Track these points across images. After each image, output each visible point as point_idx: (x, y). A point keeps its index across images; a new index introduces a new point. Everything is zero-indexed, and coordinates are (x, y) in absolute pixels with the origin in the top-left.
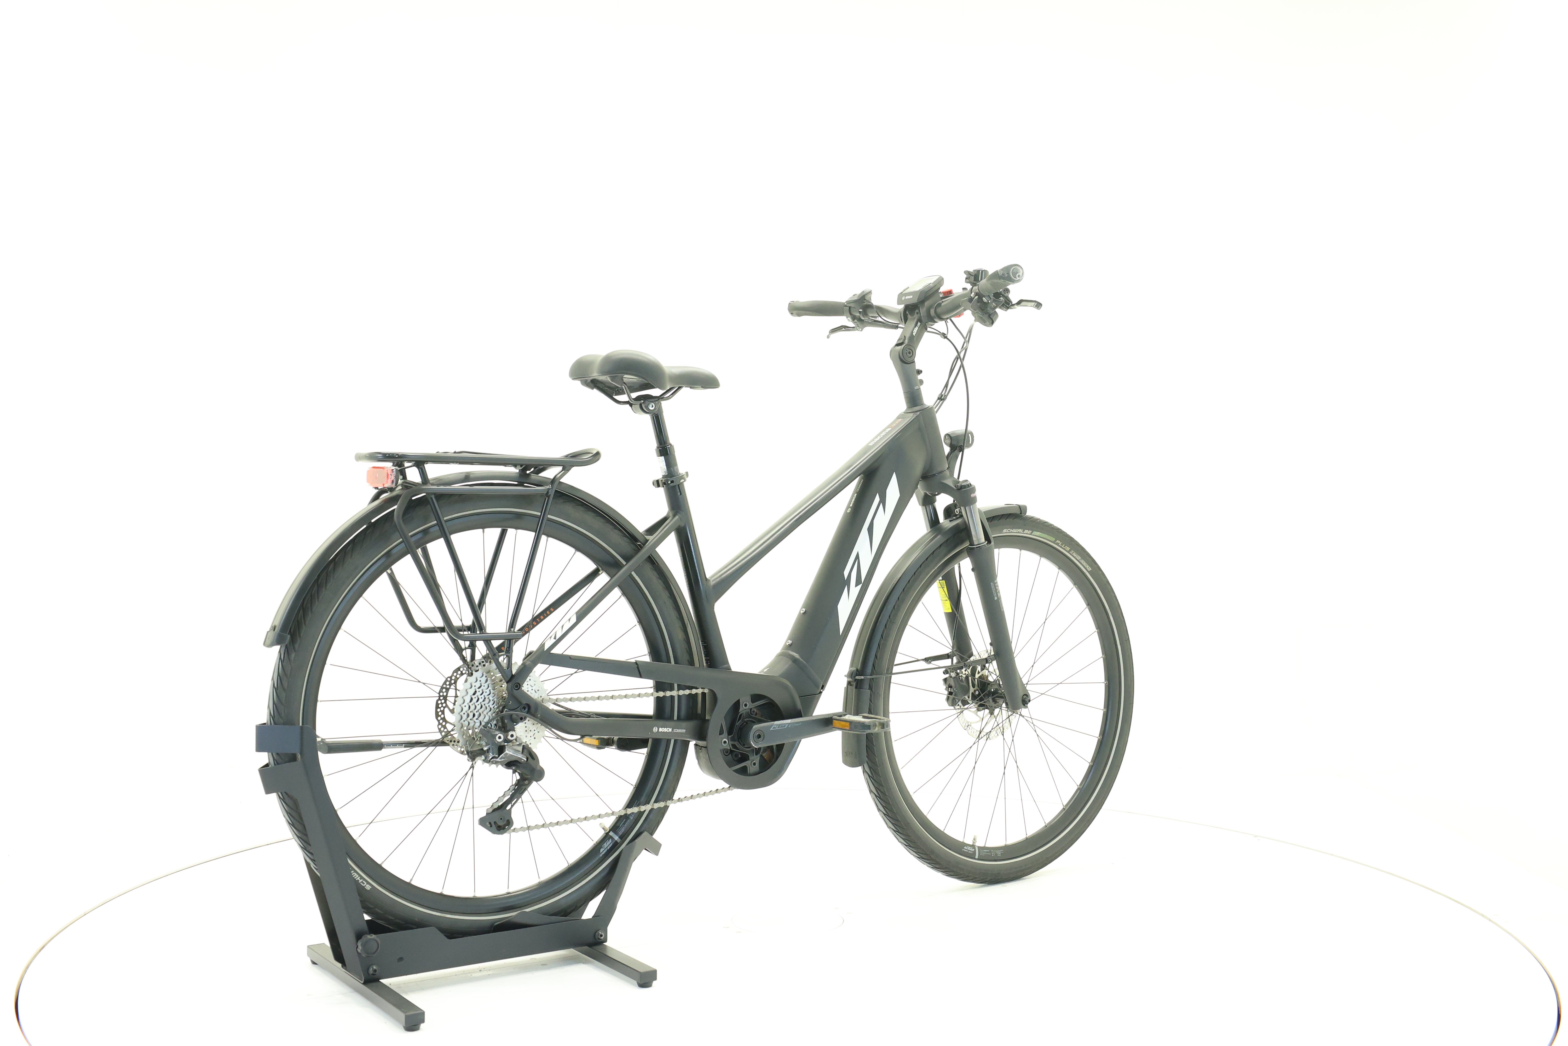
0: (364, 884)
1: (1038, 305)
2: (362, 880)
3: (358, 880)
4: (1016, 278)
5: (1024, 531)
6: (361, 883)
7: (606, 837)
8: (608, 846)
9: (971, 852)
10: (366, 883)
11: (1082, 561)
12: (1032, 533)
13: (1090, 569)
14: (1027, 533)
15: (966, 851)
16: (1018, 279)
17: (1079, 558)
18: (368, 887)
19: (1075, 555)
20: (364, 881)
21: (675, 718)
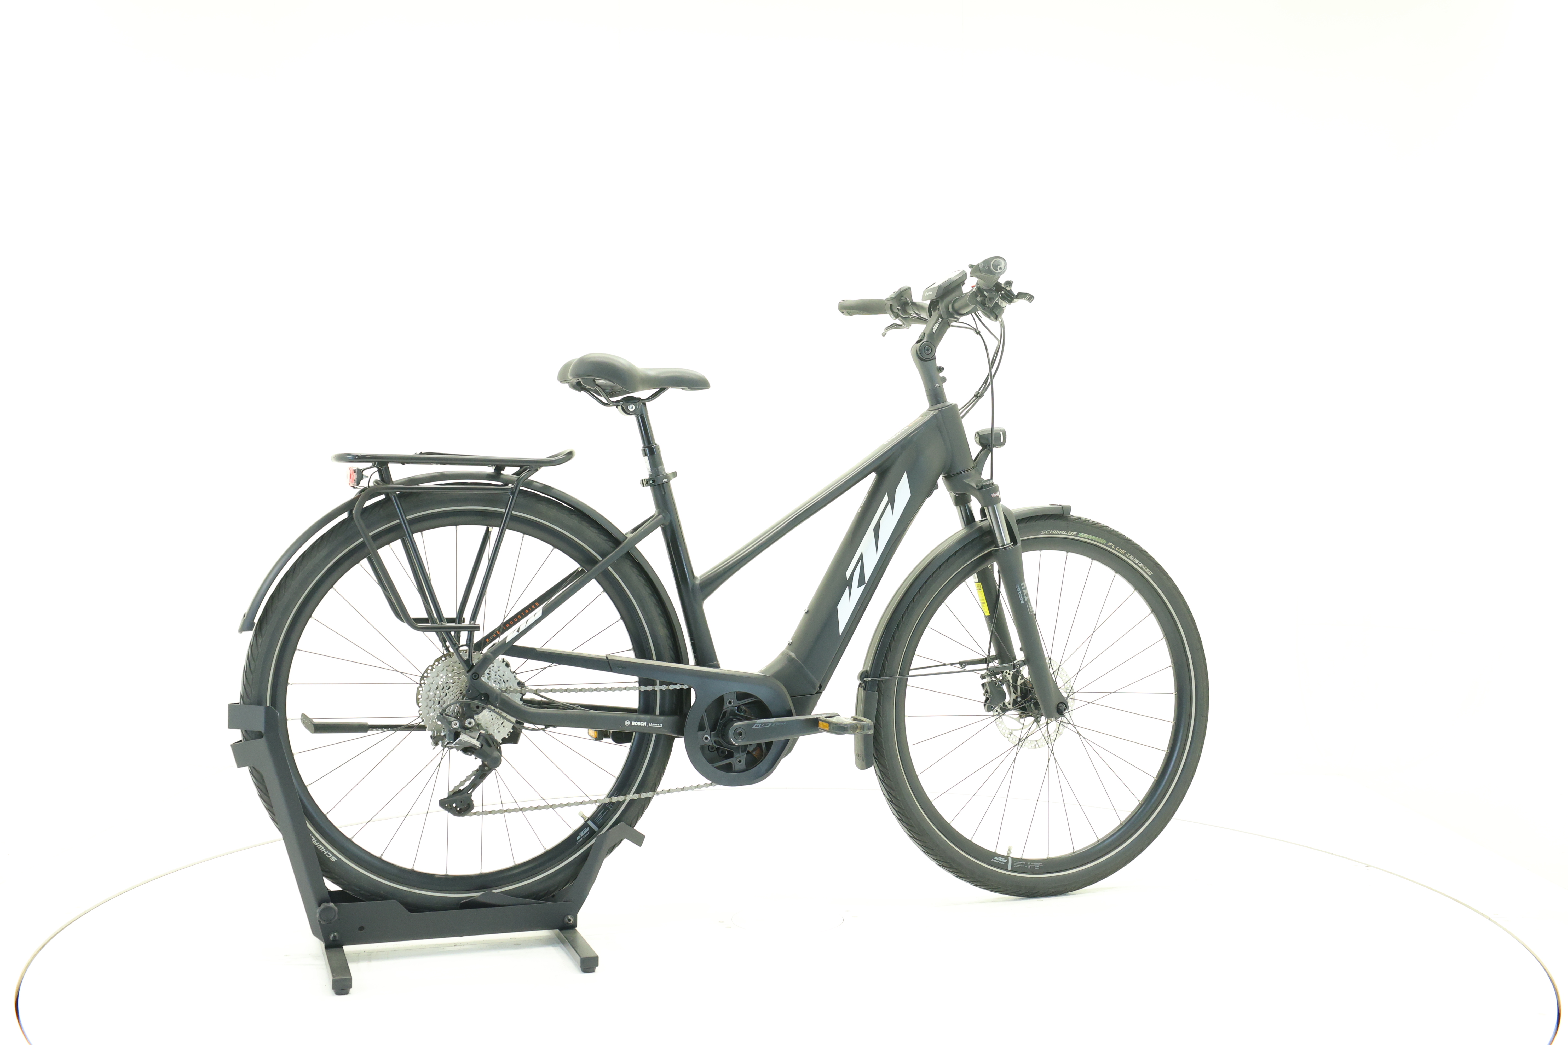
0: (329, 855)
1: (1031, 298)
2: (327, 852)
3: (323, 852)
4: (997, 270)
5: (1067, 532)
6: (326, 855)
7: (585, 825)
8: (586, 834)
9: (1002, 863)
10: (331, 855)
11: (1142, 565)
12: (1078, 534)
13: (1151, 573)
14: (1071, 535)
15: (997, 861)
16: (999, 271)
17: (1137, 561)
18: (333, 859)
19: (1132, 558)
20: (329, 853)
21: (658, 713)
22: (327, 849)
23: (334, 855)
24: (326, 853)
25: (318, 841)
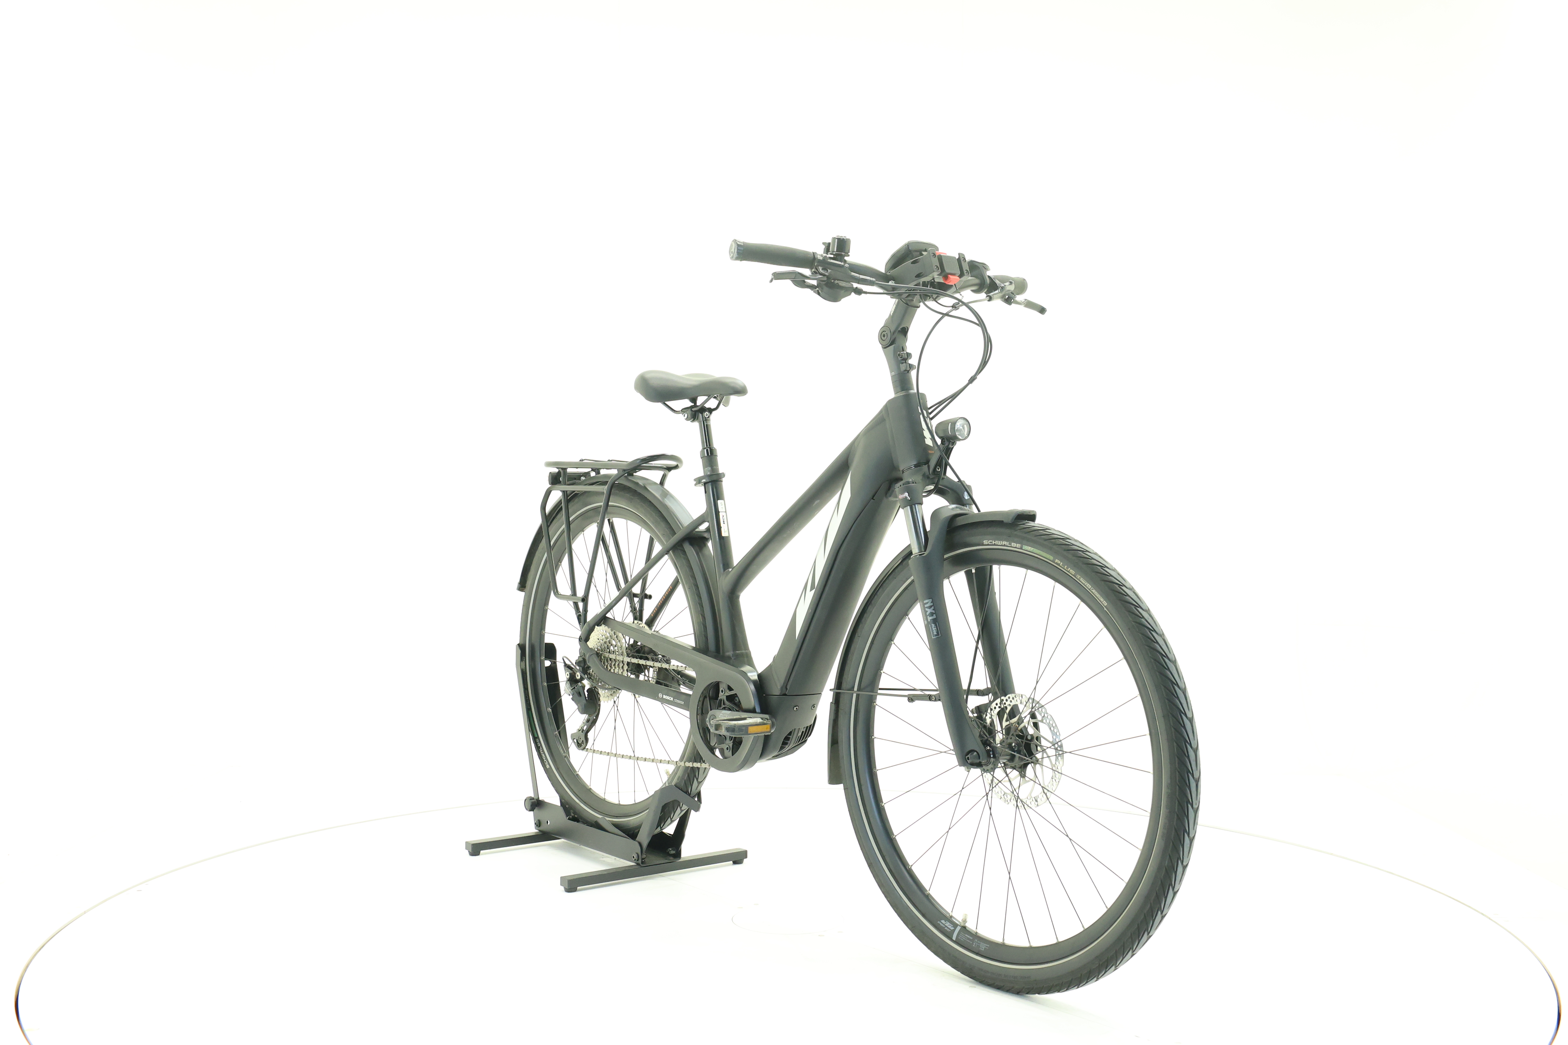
22: (546, 759)
23: (549, 764)
24: (545, 760)
25: (543, 751)
